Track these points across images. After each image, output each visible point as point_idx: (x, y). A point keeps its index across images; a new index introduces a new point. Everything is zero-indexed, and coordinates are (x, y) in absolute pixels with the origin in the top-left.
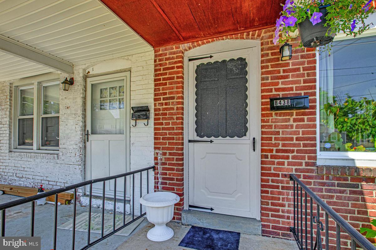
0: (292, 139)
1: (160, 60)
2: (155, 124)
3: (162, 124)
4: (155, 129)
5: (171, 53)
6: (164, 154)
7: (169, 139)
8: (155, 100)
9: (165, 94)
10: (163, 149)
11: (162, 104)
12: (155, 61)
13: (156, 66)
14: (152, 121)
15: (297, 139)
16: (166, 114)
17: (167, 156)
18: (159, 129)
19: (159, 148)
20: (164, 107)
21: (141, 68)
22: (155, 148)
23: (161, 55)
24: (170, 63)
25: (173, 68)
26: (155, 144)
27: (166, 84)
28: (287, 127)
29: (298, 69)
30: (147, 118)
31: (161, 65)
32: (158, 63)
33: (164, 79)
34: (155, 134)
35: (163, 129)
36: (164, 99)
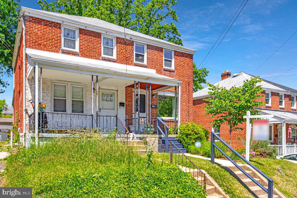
0: (154, 114)
1: (127, 90)
2: (126, 108)
3: (127, 108)
4: (126, 109)
5: (130, 89)
7: (129, 112)
8: (126, 101)
9: (128, 100)
11: (128, 103)
12: (126, 90)
13: (126, 92)
14: (125, 107)
16: (128, 106)
17: (129, 117)
18: (127, 110)
19: (127, 115)
20: (128, 104)
21: (121, 91)
22: (126, 115)
23: (127, 89)
24: (130, 92)
25: (130, 94)
26: (126, 113)
27: (128, 97)
28: (153, 111)
29: (155, 100)
30: (124, 106)
32: (126, 91)
33: (128, 96)
34: (126, 111)
35: (128, 110)
36: (128, 101)
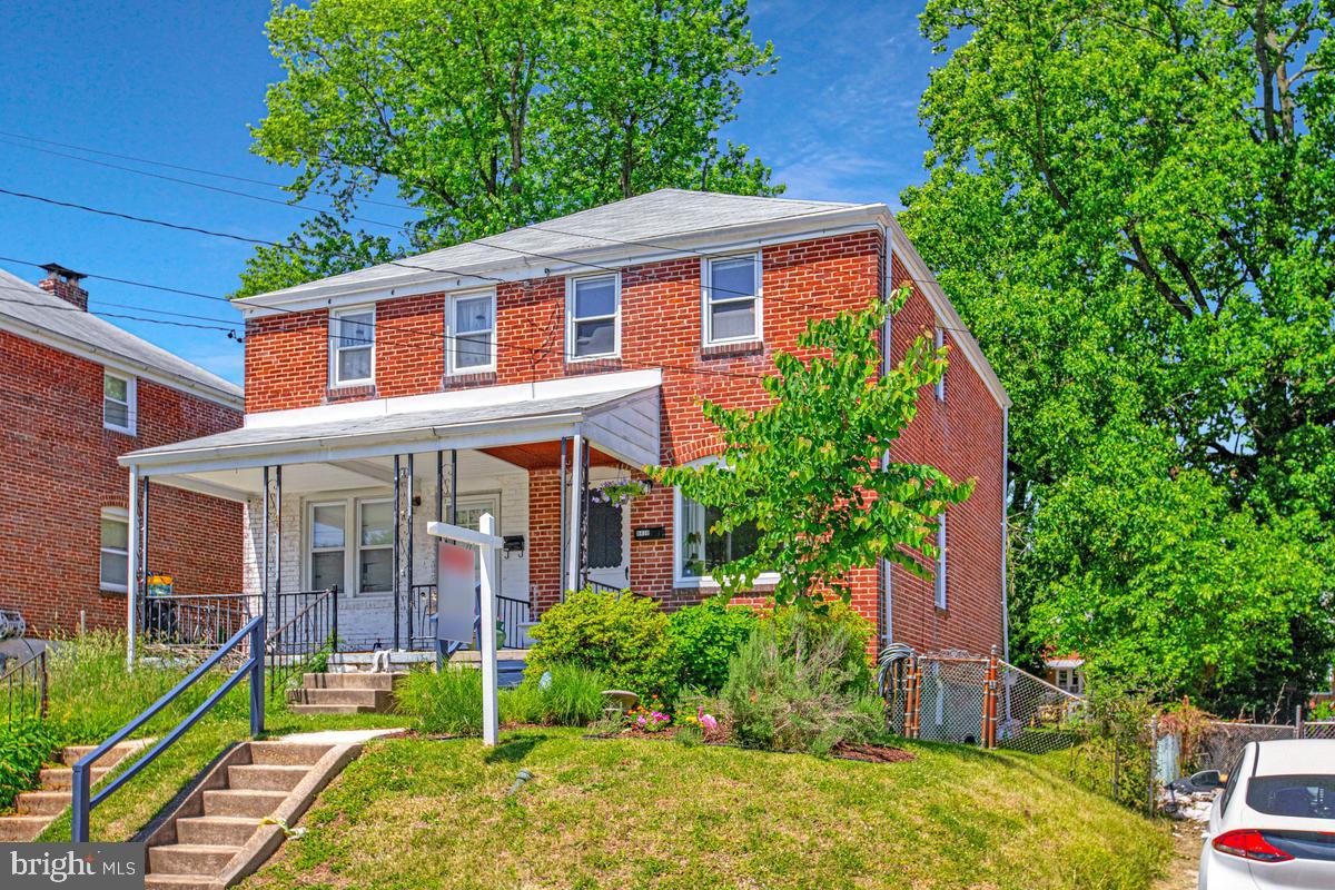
0: (654, 566)
1: (536, 484)
2: (531, 556)
3: (538, 555)
4: (531, 561)
5: (548, 478)
6: (541, 588)
7: (545, 571)
8: (531, 529)
9: (542, 522)
10: (540, 582)
11: (538, 534)
12: (530, 485)
13: (531, 490)
14: (527, 552)
15: (659, 566)
16: (542, 544)
17: (544, 590)
18: (534, 561)
19: (534, 582)
20: (541, 536)
21: (513, 492)
22: (531, 582)
23: (536, 479)
24: (547, 489)
25: (549, 494)
26: (531, 577)
27: (542, 512)
28: (650, 555)
29: (659, 503)
30: (522, 548)
31: (536, 490)
32: (533, 486)
33: (540, 506)
34: (531, 567)
35: (540, 560)
36: (541, 528)
